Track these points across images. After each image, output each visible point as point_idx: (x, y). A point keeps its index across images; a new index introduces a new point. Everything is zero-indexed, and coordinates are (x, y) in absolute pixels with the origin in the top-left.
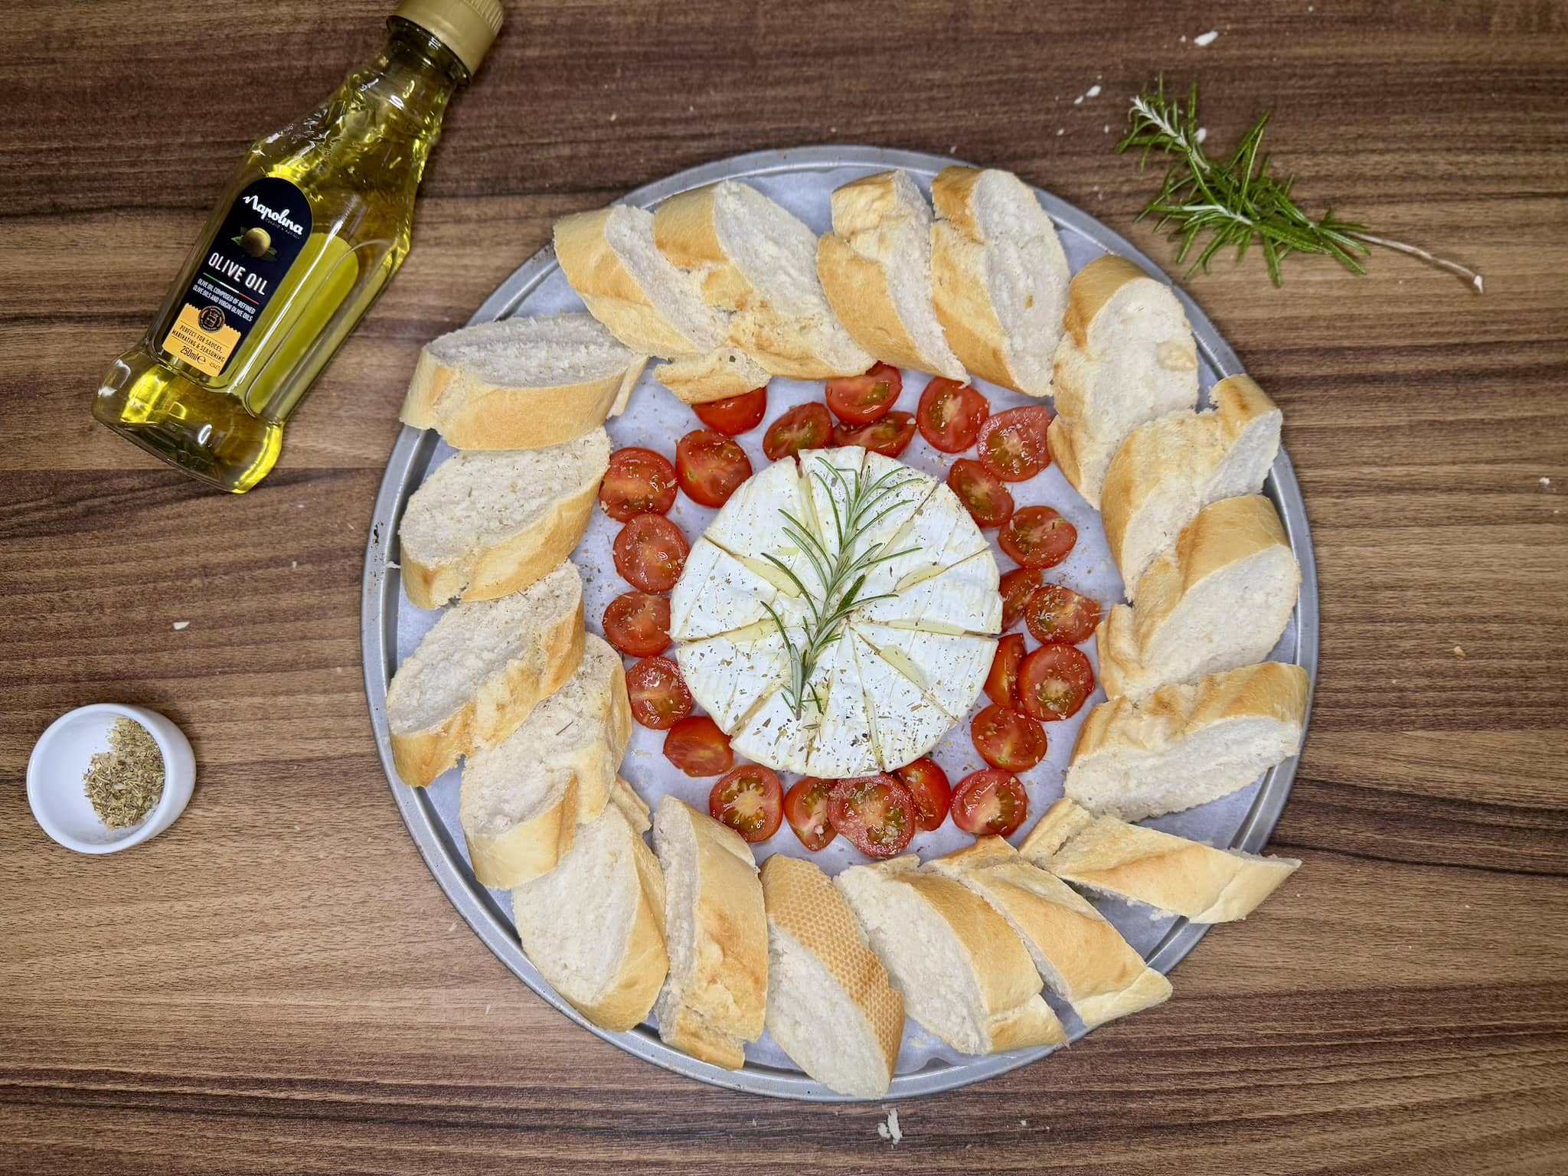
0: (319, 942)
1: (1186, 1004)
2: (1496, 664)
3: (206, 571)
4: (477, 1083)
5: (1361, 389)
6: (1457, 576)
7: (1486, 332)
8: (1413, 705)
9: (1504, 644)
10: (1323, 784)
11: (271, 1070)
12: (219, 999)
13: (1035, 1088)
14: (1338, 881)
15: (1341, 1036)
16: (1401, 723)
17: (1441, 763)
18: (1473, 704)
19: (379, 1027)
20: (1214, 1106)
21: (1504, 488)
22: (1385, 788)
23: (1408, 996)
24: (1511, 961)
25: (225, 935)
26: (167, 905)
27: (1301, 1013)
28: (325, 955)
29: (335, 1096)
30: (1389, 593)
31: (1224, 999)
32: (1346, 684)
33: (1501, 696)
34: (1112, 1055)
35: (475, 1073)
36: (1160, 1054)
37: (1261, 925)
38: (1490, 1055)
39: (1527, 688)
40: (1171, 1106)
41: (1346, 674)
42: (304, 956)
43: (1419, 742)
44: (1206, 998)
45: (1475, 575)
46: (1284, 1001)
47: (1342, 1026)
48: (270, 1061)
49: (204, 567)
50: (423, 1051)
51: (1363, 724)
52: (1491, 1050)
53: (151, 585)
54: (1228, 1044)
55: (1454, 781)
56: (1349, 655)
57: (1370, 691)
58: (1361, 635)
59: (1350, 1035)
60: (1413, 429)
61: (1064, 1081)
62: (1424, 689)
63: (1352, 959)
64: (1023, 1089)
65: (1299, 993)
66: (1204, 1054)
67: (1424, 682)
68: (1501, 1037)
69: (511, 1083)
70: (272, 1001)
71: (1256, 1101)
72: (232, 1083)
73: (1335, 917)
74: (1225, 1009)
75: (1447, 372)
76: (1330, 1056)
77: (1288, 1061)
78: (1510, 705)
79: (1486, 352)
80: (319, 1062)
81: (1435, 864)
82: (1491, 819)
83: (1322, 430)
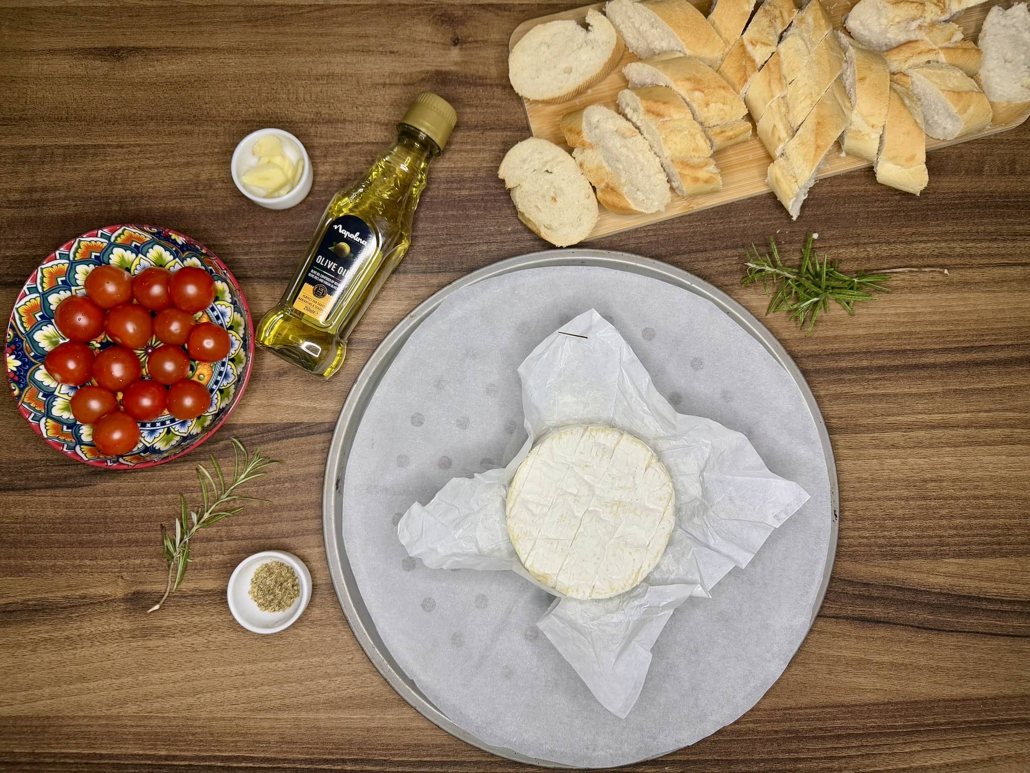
0: (358, 682)
1: (828, 710)
2: (992, 522)
3: (292, 479)
4: (445, 759)
5: (916, 373)
6: (970, 474)
7: (983, 340)
8: (948, 545)
9: (996, 511)
10: (900, 589)
11: (332, 754)
12: (304, 715)
13: (748, 757)
14: (909, 641)
15: (912, 726)
16: (941, 554)
17: (963, 576)
18: (979, 544)
19: (391, 729)
20: (844, 765)
21: (994, 426)
22: (933, 590)
23: (947, 704)
24: (1003, 684)
25: (306, 680)
26: (274, 664)
27: (891, 714)
28: (361, 690)
29: (368, 768)
30: (933, 484)
31: (848, 706)
32: (911, 534)
33: (995, 539)
34: (789, 738)
35: (444, 753)
36: (814, 737)
37: (867, 666)
38: (992, 735)
39: (1009, 535)
40: (821, 765)
41: (911, 528)
42: (350, 691)
43: (951, 565)
44: (839, 706)
45: (979, 474)
46: (881, 707)
47: (912, 721)
48: (332, 749)
49: (291, 477)
50: (416, 742)
51: (920, 555)
52: (993, 733)
53: (262, 487)
54: (851, 732)
55: (971, 586)
56: (912, 518)
57: (924, 537)
58: (919, 507)
59: (916, 725)
60: (945, 394)
61: (763, 753)
62: (953, 536)
63: (917, 684)
64: (742, 757)
65: (889, 703)
66: (839, 737)
67: (953, 532)
68: (997, 726)
69: (463, 759)
70: (333, 716)
71: (867, 762)
72: (311, 762)
73: (907, 661)
74: (849, 712)
75: (963, 362)
76: (906, 737)
77: (883, 740)
78: (999, 544)
79: (984, 352)
80: (359, 749)
81: (960, 632)
82: (991, 607)
83: (896, 395)
